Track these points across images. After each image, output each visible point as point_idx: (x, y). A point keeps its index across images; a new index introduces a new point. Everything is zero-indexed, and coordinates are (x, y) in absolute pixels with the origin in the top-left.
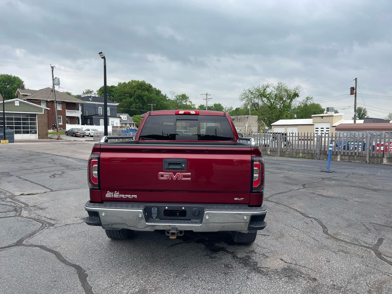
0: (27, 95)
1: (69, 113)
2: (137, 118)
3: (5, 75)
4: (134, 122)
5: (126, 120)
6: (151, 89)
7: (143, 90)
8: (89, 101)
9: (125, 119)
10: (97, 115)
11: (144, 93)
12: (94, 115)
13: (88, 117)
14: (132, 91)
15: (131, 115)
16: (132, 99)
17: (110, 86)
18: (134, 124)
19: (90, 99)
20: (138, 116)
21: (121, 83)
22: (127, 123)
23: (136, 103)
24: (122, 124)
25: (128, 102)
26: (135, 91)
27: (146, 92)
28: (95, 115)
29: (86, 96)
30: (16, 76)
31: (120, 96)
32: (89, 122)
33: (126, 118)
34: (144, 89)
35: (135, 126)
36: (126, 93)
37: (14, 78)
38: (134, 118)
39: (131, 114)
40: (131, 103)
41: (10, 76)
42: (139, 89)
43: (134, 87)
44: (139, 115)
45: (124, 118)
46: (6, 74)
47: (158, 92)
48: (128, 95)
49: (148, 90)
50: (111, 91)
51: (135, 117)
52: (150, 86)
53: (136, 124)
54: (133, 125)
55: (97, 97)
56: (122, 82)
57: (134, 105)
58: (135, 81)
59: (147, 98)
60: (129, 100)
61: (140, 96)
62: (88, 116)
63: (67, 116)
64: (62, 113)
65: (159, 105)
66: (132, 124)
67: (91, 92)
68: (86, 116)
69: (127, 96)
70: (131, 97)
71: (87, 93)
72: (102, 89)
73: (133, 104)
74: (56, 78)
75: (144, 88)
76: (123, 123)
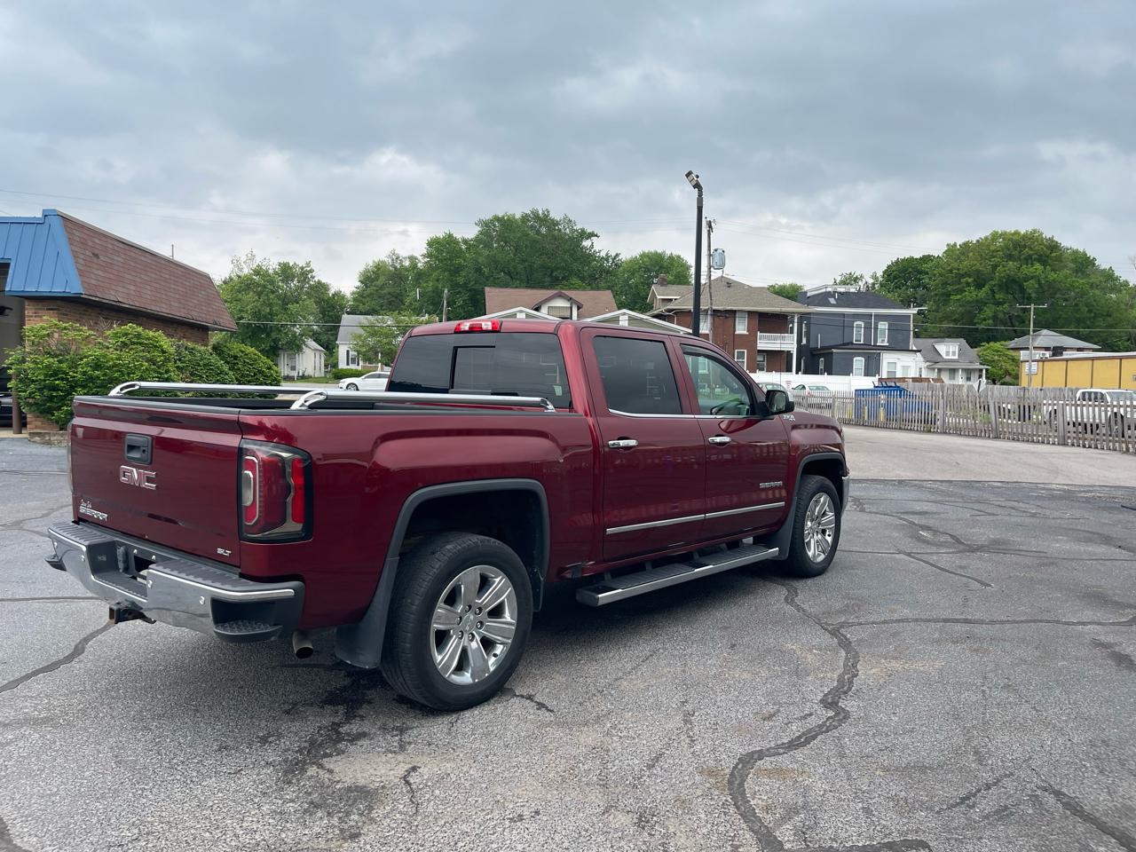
0: (671, 300)
1: (766, 342)
2: (993, 351)
3: (651, 253)
4: (981, 364)
5: (956, 357)
6: (1054, 254)
7: (1029, 260)
8: (829, 305)
9: (951, 357)
10: (848, 344)
11: (1027, 270)
12: (840, 345)
13: (823, 352)
14: (985, 268)
15: (973, 344)
16: (982, 293)
17: (918, 257)
18: (981, 370)
19: (832, 301)
20: (997, 345)
21: (955, 244)
22: (958, 369)
23: (999, 304)
24: (940, 370)
25: (968, 302)
26: (994, 267)
27: (1038, 266)
28: (844, 344)
29: (822, 293)
30: (675, 253)
31: (945, 284)
32: (821, 367)
33: (954, 353)
34: (1030, 256)
35: (984, 376)
36: (963, 276)
37: (671, 257)
38: (985, 350)
39: (974, 339)
40: (980, 304)
41: (660, 254)
42: (1010, 257)
43: (993, 254)
44: (1003, 343)
45: (948, 353)
46: (652, 250)
47: (1083, 263)
48: (970, 280)
49: (1043, 259)
50: (920, 272)
51: (988, 348)
52: (1053, 246)
53: (987, 370)
54: (977, 376)
55: (853, 293)
56: (960, 241)
57: (989, 311)
58: (1003, 235)
59: (1037, 286)
60: (972, 294)
61: (1014, 281)
62: (822, 348)
63: (759, 351)
64: (749, 341)
65: (1085, 308)
66: (974, 370)
67: (856, 279)
68: (816, 349)
69: (968, 284)
70: (979, 286)
71: (844, 283)
72: (894, 268)
73: (985, 308)
74: (716, 250)
75: (1031, 252)
76: (945, 369)
